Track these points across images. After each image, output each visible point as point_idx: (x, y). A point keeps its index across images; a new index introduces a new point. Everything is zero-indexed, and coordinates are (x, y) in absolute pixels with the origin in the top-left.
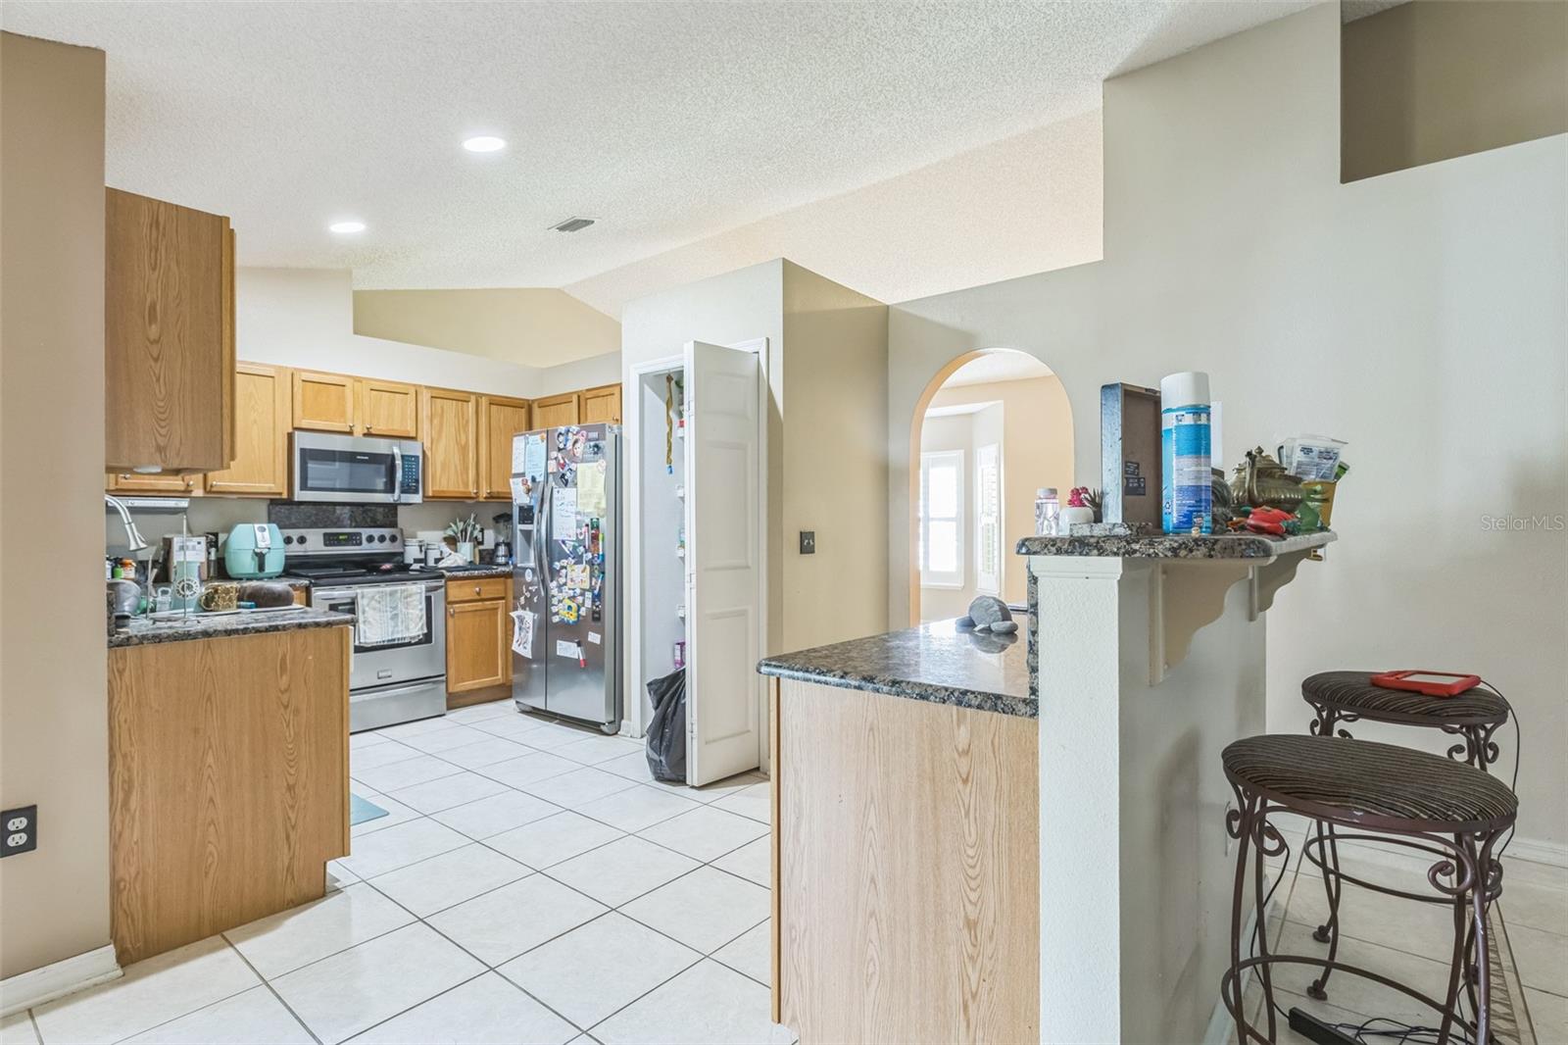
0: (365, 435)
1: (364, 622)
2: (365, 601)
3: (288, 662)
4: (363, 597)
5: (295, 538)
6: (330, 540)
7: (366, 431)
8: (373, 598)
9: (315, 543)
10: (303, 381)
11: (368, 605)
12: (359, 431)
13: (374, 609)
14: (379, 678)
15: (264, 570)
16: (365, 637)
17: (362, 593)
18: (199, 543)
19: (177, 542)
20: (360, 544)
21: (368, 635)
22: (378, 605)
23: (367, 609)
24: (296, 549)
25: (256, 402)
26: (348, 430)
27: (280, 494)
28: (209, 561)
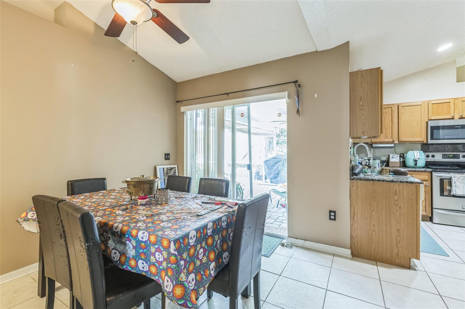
0: (459, 118)
1: (455, 186)
2: (456, 179)
3: (397, 192)
4: (455, 177)
5: (430, 156)
6: (444, 156)
7: (460, 117)
8: (459, 178)
9: (438, 157)
10: (432, 104)
11: (457, 180)
12: (457, 117)
13: (460, 182)
14: (463, 208)
15: (417, 165)
16: (456, 192)
17: (454, 176)
18: (397, 156)
19: (391, 156)
20: (459, 158)
21: (457, 191)
22: (462, 181)
23: (456, 182)
24: (430, 159)
25: (415, 114)
26: (452, 117)
27: (424, 141)
28: (400, 161)
